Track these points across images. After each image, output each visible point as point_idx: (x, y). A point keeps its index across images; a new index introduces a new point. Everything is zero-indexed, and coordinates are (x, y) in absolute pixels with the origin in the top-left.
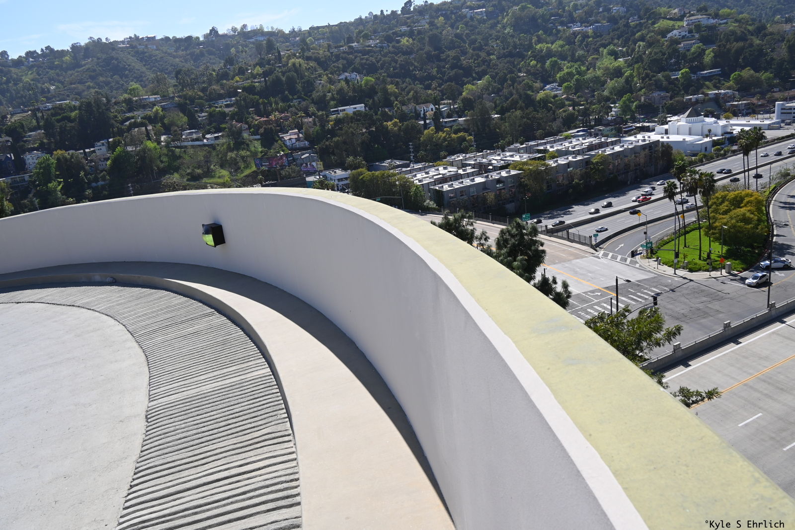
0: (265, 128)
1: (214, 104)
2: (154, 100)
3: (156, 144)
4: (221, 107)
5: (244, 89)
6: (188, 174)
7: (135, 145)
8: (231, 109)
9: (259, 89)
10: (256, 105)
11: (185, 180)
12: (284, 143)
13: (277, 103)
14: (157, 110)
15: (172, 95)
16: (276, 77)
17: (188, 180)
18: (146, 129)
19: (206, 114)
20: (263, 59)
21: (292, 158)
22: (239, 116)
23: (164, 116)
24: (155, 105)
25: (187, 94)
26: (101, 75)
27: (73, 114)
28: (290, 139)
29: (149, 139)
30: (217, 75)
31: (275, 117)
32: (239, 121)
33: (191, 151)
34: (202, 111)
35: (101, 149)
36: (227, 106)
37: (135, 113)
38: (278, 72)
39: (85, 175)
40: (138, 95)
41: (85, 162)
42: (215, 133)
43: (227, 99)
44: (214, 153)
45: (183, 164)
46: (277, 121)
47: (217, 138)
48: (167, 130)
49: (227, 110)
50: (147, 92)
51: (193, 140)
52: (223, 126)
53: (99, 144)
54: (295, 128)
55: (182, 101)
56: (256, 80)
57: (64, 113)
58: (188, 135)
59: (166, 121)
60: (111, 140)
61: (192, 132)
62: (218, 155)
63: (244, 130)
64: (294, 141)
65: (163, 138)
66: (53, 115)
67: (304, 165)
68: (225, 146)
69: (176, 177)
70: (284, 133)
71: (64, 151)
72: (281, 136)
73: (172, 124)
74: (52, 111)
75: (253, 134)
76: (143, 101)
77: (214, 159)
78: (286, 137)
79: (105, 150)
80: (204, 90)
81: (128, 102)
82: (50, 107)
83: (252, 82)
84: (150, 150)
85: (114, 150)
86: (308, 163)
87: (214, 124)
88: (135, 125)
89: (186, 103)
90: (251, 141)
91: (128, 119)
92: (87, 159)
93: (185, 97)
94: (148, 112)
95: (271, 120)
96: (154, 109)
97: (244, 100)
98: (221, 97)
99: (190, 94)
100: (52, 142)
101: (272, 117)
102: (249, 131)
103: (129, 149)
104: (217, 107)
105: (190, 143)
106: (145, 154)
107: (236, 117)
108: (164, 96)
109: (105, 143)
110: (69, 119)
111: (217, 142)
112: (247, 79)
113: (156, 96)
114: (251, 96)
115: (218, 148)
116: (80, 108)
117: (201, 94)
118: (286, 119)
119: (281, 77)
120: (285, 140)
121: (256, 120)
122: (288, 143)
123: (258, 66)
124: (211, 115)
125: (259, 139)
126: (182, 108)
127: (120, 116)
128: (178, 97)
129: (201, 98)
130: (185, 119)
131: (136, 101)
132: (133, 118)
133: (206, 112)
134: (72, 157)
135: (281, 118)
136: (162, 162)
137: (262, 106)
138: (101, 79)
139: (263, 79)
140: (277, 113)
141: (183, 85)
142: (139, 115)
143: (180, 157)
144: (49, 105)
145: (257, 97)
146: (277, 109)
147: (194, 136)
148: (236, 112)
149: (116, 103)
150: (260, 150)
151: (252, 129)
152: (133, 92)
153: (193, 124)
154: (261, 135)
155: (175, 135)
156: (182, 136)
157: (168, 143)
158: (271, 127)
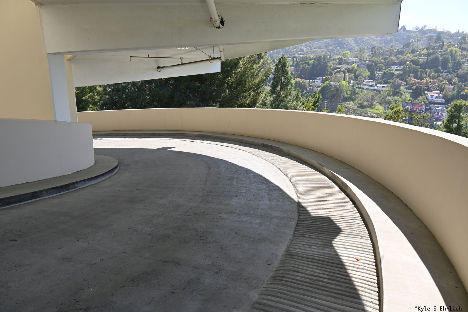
0: (417, 86)
1: (389, 68)
2: (354, 60)
3: (347, 83)
4: (392, 70)
5: (411, 61)
6: (359, 104)
7: (336, 82)
8: (399, 72)
9: (421, 63)
10: (415, 72)
11: (356, 106)
12: (427, 98)
13: (430, 73)
14: (354, 66)
15: (365, 60)
16: (436, 56)
17: (358, 107)
18: (345, 75)
19: (382, 73)
20: (431, 46)
21: (429, 107)
22: (402, 77)
23: (357, 70)
24: (354, 63)
25: (375, 60)
26: (331, 46)
27: (311, 62)
28: (432, 96)
29: (344, 80)
30: (397, 52)
31: (427, 80)
32: (402, 79)
33: (365, 91)
34: (380, 70)
35: (318, 81)
36: (397, 70)
37: (342, 66)
38: (438, 54)
39: (306, 93)
40: (347, 57)
42: (384, 84)
43: (398, 66)
44: (379, 95)
45: (358, 97)
46: (426, 84)
47: (383, 87)
48: (356, 77)
49: (396, 72)
50: (352, 56)
51: (369, 86)
52: (390, 81)
53: (318, 78)
54: (438, 90)
55: (370, 63)
56: (421, 58)
57: (306, 60)
58: (367, 82)
59: (357, 73)
60: (324, 77)
61: (370, 81)
62: (380, 97)
63: (403, 85)
64: (434, 97)
65: (352, 82)
66: (301, 61)
67: (437, 113)
68: (387, 93)
69: (351, 104)
70: (429, 92)
71: (300, 79)
72: (426, 93)
73: (360, 74)
74: (302, 59)
75: (408, 88)
76: (348, 60)
77: (377, 99)
78: (430, 94)
79: (320, 82)
80: (385, 59)
81: (340, 59)
82: (301, 57)
83: (418, 58)
84: (343, 86)
85: (324, 83)
86: (440, 113)
87: (385, 79)
88: (339, 72)
89: (372, 65)
90: (404, 93)
91: (337, 68)
92: (309, 85)
93: (372, 61)
94: (349, 67)
95: (422, 82)
96: (353, 65)
97: (409, 68)
98: (394, 64)
99: (376, 60)
100: (296, 74)
101: (424, 81)
102: (405, 86)
103: (332, 83)
104: (390, 70)
105: (367, 87)
106: (339, 87)
107: (400, 77)
108: (361, 59)
109: (321, 79)
110: (308, 64)
111: (383, 89)
112: (415, 56)
113: (356, 59)
114: (415, 66)
115: (382, 93)
116: (315, 59)
117: (383, 61)
118: (434, 83)
119: (440, 57)
120: (428, 96)
121: (413, 81)
122: (430, 98)
123: (425, 49)
124: (385, 74)
125: (410, 93)
126: (369, 67)
127: (333, 66)
128: (370, 61)
129: (382, 63)
130: (368, 73)
131: (344, 60)
132: (340, 68)
133: (382, 71)
134: (303, 82)
135: (430, 82)
136: (347, 94)
137: (420, 73)
138: (330, 48)
139: (426, 58)
140: (428, 79)
141: (374, 55)
142: (343, 67)
143: (358, 93)
144: (301, 56)
145: (418, 67)
146: (429, 77)
147: (370, 84)
148: (401, 74)
149: (334, 60)
150: (409, 99)
151: (408, 86)
152: (344, 55)
153: (372, 77)
154: (413, 90)
155: (360, 81)
156: (363, 82)
157: (354, 84)
158: (421, 86)
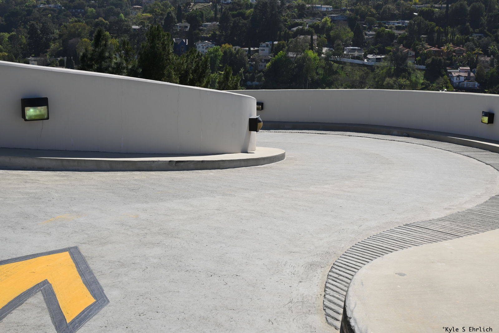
0: (433, 59)
1: (385, 23)
2: (325, 9)
3: (316, 54)
4: (391, 28)
5: (421, 13)
7: (297, 52)
8: (402, 32)
9: (437, 15)
10: (429, 32)
12: (450, 80)
13: (453, 34)
14: (326, 21)
15: (344, 8)
16: (461, 5)
18: (312, 37)
19: (374, 33)
22: (408, 42)
23: (331, 27)
24: (325, 15)
25: (360, 9)
27: (248, 12)
28: (458, 76)
29: (312, 48)
31: (448, 48)
32: (406, 46)
33: (349, 68)
34: (370, 29)
35: (264, 50)
36: (398, 28)
37: (305, 20)
40: (312, 3)
41: (247, 59)
42: (378, 54)
43: (400, 21)
46: (449, 53)
47: (378, 60)
48: (330, 42)
49: (397, 32)
50: (320, 1)
51: (354, 58)
52: (388, 48)
53: (264, 44)
54: (468, 65)
55: (353, 15)
56: (436, 6)
57: (240, 9)
58: (350, 52)
59: (332, 33)
60: (276, 43)
61: (355, 49)
62: (374, 78)
63: (410, 57)
64: (462, 79)
65: (325, 50)
66: (230, 9)
68: (385, 70)
70: (453, 69)
71: (232, 46)
72: (448, 71)
73: (337, 37)
74: (231, 5)
75: (419, 63)
76: (315, 10)
78: (455, 73)
79: (268, 52)
80: (378, 7)
81: (301, 8)
82: (230, 1)
83: (432, 7)
84: (309, 59)
85: (276, 53)
87: (379, 45)
88: (302, 32)
89: (356, 18)
90: (414, 70)
91: (297, 25)
92: (249, 58)
93: (357, 12)
94: (317, 22)
95: (442, 51)
96: (324, 19)
97: (419, 24)
98: (394, 17)
99: (363, 9)
100: (223, 35)
101: (444, 48)
102: (414, 58)
103: (291, 55)
104: (387, 28)
105: (350, 60)
106: (304, 62)
107: (405, 42)
108: (336, 7)
109: (269, 45)
110: (243, 16)
111: (378, 64)
113: (328, 6)
114: (427, 22)
115: (377, 71)
116: (256, 7)
117: (374, 11)
118: (460, 53)
119: (467, 6)
120: (452, 77)
121: (426, 49)
122: (455, 80)
124: (378, 35)
125: (423, 70)
126: (351, 22)
127: (290, 21)
129: (372, 15)
130: (351, 34)
131: (308, 8)
132: (301, 24)
133: (375, 31)
134: (237, 53)
135: (454, 51)
136: (317, 74)
137: (436, 34)
139: (445, 6)
140: (451, 45)
142: (308, 23)
143: (336, 73)
145: (433, 24)
146: (452, 41)
147: (356, 54)
148: (406, 36)
149: (289, 7)
150: (422, 81)
151: (419, 58)
153: (358, 41)
154: (427, 66)
155: (337, 49)
156: (343, 52)
157: (328, 56)
158: (440, 59)
